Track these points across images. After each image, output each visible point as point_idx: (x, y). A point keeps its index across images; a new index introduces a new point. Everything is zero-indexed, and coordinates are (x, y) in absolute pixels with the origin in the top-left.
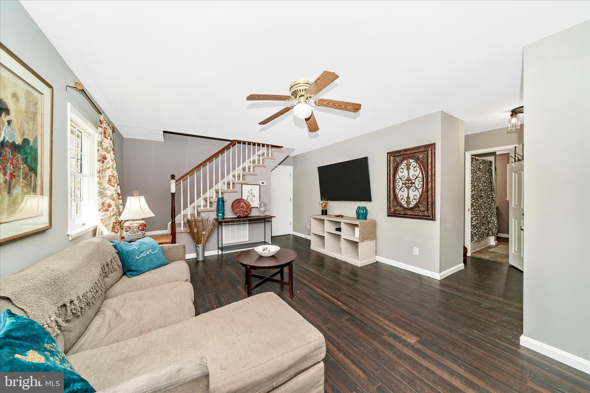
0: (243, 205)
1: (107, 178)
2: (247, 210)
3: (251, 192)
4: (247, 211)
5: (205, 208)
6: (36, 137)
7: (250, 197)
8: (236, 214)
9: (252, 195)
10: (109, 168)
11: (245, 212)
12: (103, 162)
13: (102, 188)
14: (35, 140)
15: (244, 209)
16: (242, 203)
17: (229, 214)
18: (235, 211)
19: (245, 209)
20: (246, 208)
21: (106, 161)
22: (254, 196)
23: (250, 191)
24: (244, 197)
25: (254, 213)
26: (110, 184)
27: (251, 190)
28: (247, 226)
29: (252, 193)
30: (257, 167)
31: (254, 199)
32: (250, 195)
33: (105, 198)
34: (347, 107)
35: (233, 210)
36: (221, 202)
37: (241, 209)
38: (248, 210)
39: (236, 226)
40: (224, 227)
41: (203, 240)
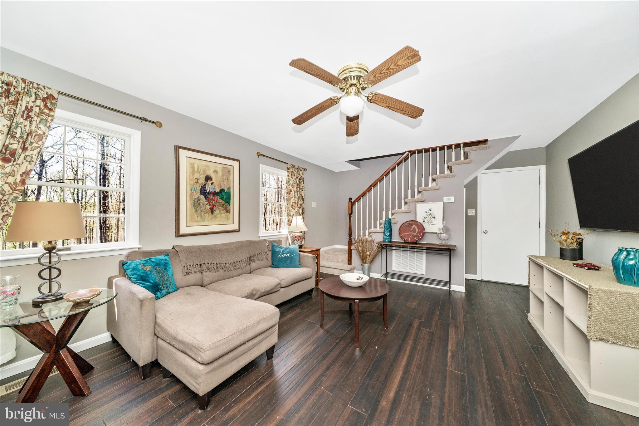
0: (414, 229)
1: (291, 204)
2: (418, 234)
3: (430, 212)
4: (417, 236)
5: (375, 229)
6: (230, 187)
7: (429, 218)
8: (402, 238)
9: (431, 216)
10: (292, 197)
11: (415, 236)
12: (290, 194)
13: (288, 210)
14: (229, 188)
15: (415, 234)
16: (414, 226)
17: (396, 238)
18: (402, 235)
19: (417, 234)
20: (419, 232)
21: (291, 193)
22: (434, 218)
23: (427, 210)
24: (420, 219)
25: (429, 240)
26: (293, 208)
27: (430, 210)
28: (424, 255)
29: (430, 214)
30: (439, 179)
31: (434, 221)
32: (428, 215)
33: (290, 217)
34: (399, 63)
35: (400, 234)
36: (389, 224)
37: (411, 233)
38: (420, 234)
39: (401, 252)
40: (394, 252)
41: (369, 260)
